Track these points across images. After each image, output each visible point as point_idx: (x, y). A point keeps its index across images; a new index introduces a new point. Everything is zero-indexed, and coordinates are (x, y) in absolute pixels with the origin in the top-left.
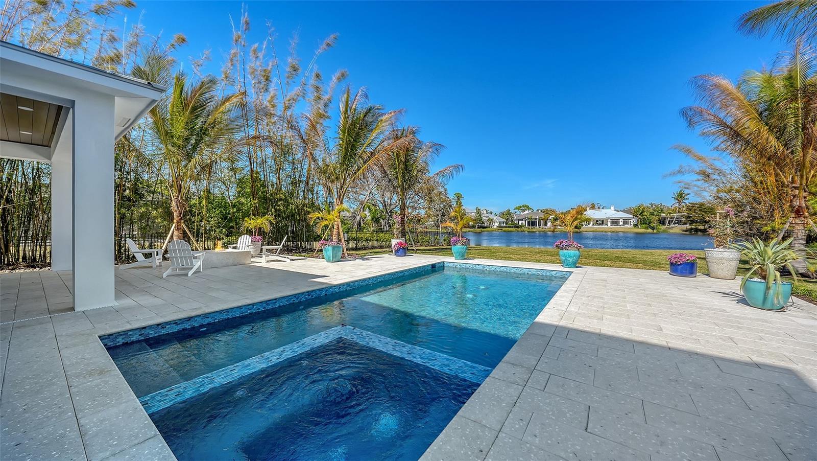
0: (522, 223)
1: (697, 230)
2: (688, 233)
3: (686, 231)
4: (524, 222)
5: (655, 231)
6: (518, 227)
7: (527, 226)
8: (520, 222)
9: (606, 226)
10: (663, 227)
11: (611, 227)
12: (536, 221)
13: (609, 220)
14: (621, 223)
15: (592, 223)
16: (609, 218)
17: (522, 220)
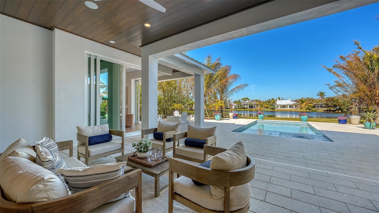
0: (246, 107)
1: (330, 111)
2: (326, 112)
3: (325, 111)
4: (247, 106)
5: (311, 111)
6: (244, 108)
7: (249, 108)
8: (245, 106)
9: (287, 108)
10: (314, 109)
11: (289, 109)
12: (253, 106)
13: (288, 106)
14: (294, 107)
15: (280, 107)
16: (288, 105)
17: (246, 105)
